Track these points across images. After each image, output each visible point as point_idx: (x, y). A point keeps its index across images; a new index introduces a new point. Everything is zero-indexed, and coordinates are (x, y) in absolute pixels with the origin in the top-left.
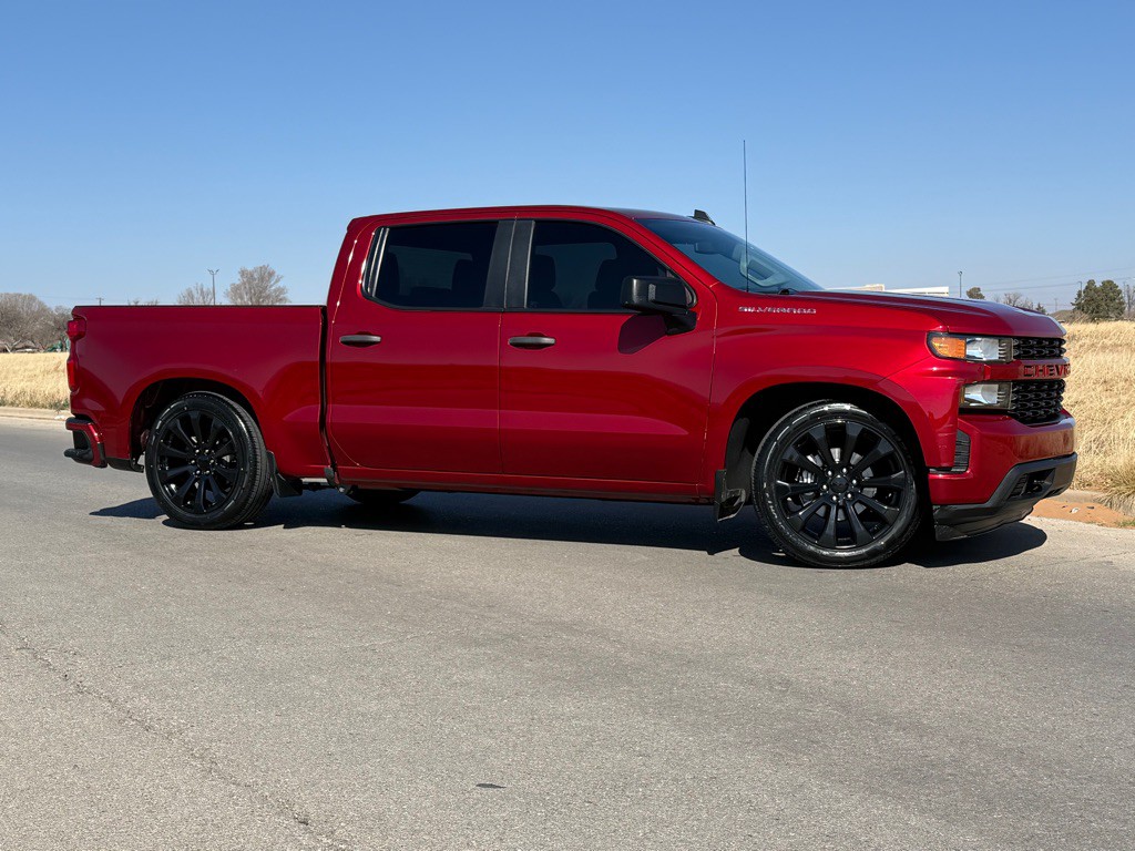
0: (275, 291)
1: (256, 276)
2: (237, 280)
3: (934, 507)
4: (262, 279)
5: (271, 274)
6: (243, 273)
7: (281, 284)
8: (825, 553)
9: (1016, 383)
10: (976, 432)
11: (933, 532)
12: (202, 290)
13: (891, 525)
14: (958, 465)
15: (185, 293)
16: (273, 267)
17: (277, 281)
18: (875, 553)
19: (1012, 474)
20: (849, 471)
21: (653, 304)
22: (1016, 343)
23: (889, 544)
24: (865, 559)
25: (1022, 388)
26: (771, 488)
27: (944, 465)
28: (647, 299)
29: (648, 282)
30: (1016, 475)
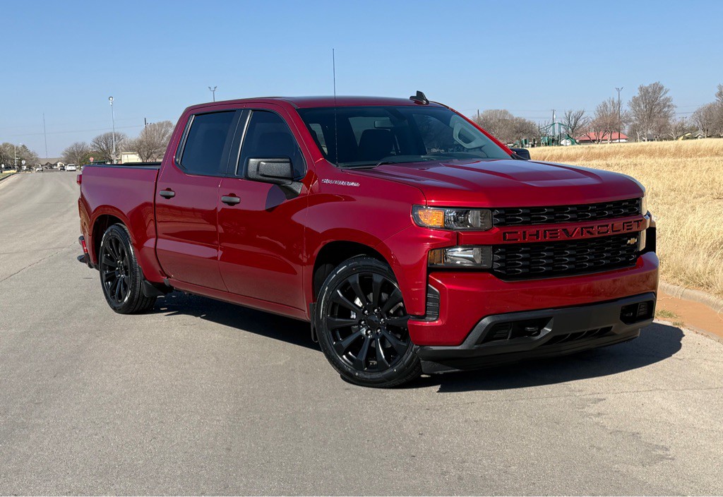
0: (663, 100)
1: (650, 90)
2: (637, 94)
3: (416, 347)
4: (654, 92)
5: (661, 88)
6: (641, 89)
7: (667, 95)
8: (357, 374)
9: (496, 247)
10: (445, 287)
12: (613, 102)
13: (402, 357)
14: (430, 316)
15: (601, 104)
16: (662, 83)
17: (665, 93)
18: (390, 378)
19: (486, 321)
20: (378, 310)
21: (262, 177)
22: (495, 213)
23: (400, 372)
24: (383, 382)
25: (507, 251)
26: (324, 321)
27: (417, 313)
28: (257, 174)
29: (260, 160)
30: (488, 323)
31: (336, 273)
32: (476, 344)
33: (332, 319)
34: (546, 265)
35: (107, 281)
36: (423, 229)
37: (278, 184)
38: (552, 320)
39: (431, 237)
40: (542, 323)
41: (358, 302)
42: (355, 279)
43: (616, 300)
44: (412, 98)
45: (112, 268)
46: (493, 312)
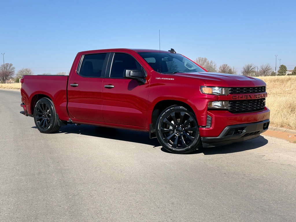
3: (201, 138)
8: (174, 149)
9: (230, 101)
10: (214, 115)
11: (202, 145)
13: (192, 142)
14: (208, 126)
18: (187, 150)
19: (227, 128)
20: (182, 125)
21: (132, 77)
22: (230, 89)
23: (192, 147)
24: (185, 152)
25: (233, 102)
26: (160, 130)
27: (203, 125)
28: (130, 75)
29: (130, 70)
30: (228, 129)
31: (165, 112)
32: (223, 136)
33: (163, 129)
34: (237, 109)
35: (38, 121)
36: (204, 94)
37: (137, 80)
38: (246, 128)
39: (206, 97)
40: (243, 129)
41: (173, 122)
42: (173, 114)
43: (262, 121)
44: (169, 51)
45: (40, 116)
46: (230, 125)
